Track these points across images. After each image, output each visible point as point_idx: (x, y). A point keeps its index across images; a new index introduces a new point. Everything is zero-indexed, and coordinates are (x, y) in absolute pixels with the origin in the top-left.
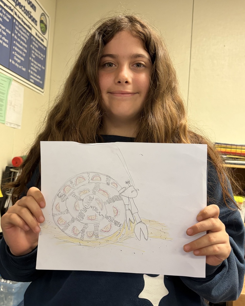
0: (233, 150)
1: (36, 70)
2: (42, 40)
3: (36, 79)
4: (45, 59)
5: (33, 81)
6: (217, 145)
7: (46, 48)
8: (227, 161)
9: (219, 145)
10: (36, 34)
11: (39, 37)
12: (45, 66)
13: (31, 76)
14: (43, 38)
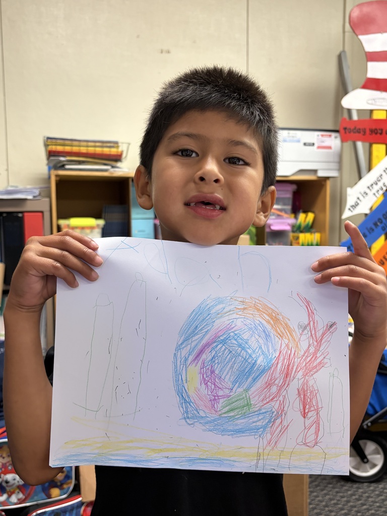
0: (75, 149)
6: (49, 141)
8: (67, 167)
9: (54, 141)
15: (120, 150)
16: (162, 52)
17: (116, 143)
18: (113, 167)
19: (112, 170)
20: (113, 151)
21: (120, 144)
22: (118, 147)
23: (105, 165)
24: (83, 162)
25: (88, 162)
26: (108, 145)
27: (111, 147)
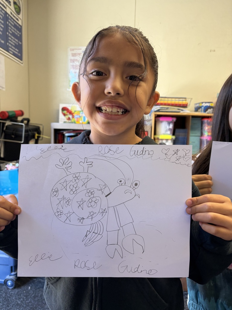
1: (14, 44)
2: (17, 19)
3: (15, 52)
4: (21, 36)
5: (12, 53)
7: (21, 26)
10: (11, 13)
11: (14, 16)
12: (21, 41)
13: (10, 49)
14: (17, 17)
15: (187, 102)
16: (211, 51)
17: (185, 98)
18: (182, 110)
19: (182, 112)
20: (184, 102)
21: (187, 99)
22: (186, 100)
23: (179, 109)
24: (168, 108)
25: (170, 108)
26: (181, 99)
27: (183, 100)
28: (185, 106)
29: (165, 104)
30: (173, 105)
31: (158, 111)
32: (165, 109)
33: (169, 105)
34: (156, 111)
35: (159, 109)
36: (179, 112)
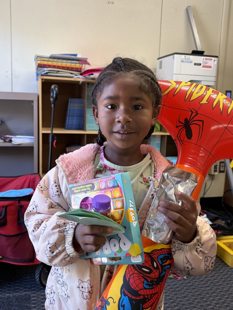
6: (39, 59)
8: (49, 74)
18: (76, 75)
19: (75, 77)
20: (77, 65)
22: (80, 63)
23: (72, 74)
24: (58, 71)
25: (61, 71)
26: (74, 62)
27: (76, 63)
28: (79, 70)
29: (54, 67)
30: (63, 68)
31: (46, 75)
32: (55, 72)
33: (59, 67)
34: (42, 75)
35: (47, 72)
36: (72, 77)
